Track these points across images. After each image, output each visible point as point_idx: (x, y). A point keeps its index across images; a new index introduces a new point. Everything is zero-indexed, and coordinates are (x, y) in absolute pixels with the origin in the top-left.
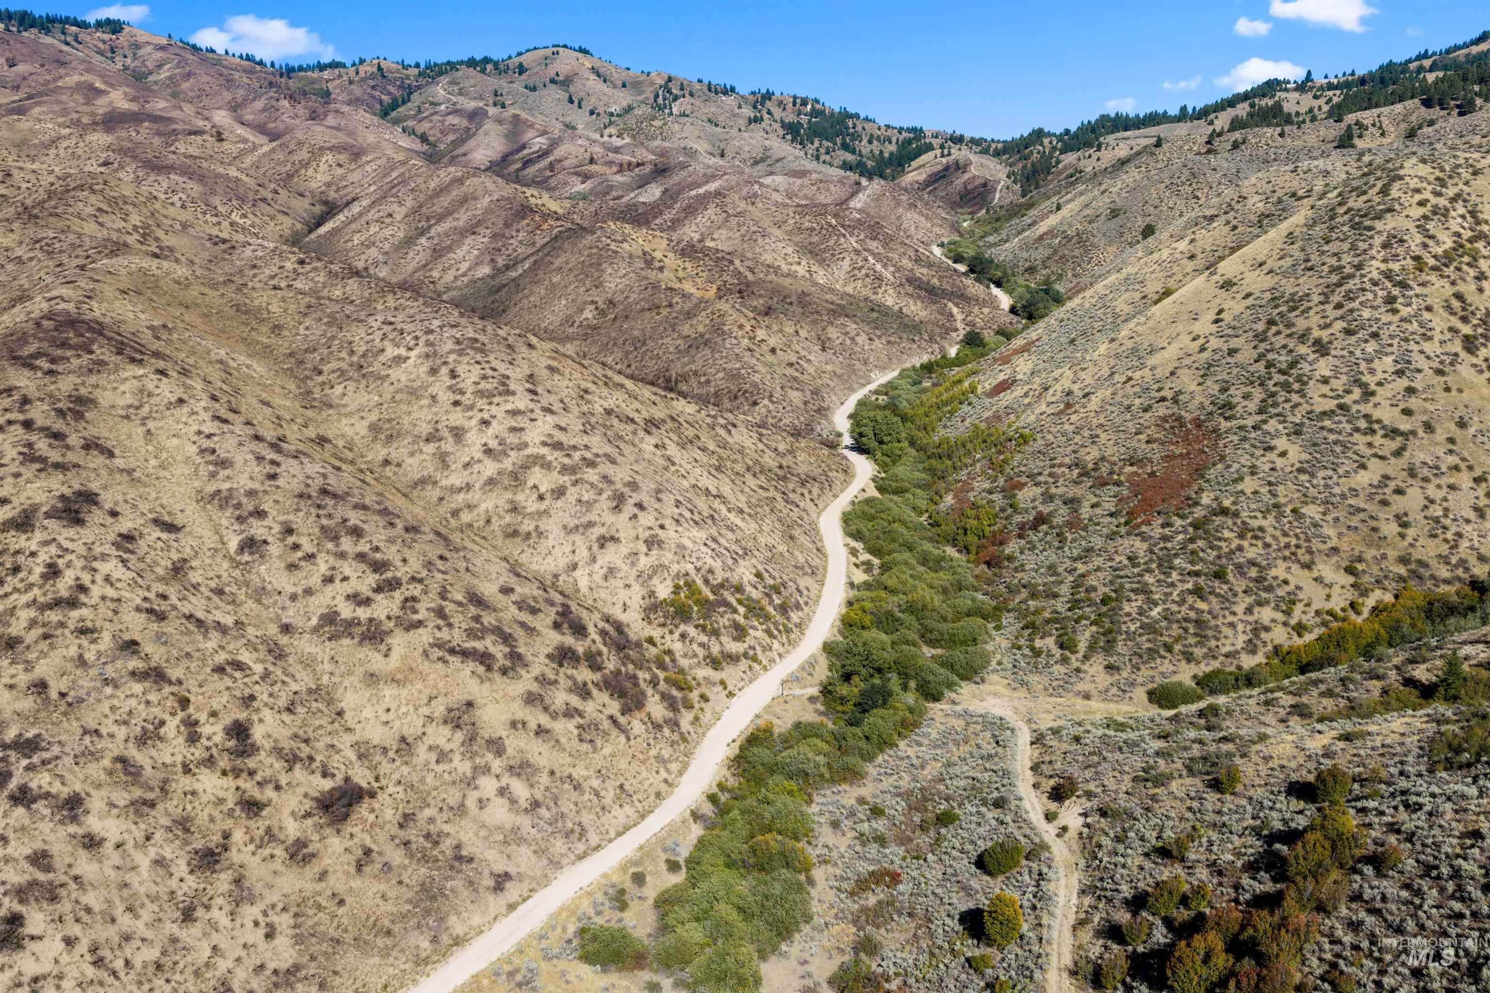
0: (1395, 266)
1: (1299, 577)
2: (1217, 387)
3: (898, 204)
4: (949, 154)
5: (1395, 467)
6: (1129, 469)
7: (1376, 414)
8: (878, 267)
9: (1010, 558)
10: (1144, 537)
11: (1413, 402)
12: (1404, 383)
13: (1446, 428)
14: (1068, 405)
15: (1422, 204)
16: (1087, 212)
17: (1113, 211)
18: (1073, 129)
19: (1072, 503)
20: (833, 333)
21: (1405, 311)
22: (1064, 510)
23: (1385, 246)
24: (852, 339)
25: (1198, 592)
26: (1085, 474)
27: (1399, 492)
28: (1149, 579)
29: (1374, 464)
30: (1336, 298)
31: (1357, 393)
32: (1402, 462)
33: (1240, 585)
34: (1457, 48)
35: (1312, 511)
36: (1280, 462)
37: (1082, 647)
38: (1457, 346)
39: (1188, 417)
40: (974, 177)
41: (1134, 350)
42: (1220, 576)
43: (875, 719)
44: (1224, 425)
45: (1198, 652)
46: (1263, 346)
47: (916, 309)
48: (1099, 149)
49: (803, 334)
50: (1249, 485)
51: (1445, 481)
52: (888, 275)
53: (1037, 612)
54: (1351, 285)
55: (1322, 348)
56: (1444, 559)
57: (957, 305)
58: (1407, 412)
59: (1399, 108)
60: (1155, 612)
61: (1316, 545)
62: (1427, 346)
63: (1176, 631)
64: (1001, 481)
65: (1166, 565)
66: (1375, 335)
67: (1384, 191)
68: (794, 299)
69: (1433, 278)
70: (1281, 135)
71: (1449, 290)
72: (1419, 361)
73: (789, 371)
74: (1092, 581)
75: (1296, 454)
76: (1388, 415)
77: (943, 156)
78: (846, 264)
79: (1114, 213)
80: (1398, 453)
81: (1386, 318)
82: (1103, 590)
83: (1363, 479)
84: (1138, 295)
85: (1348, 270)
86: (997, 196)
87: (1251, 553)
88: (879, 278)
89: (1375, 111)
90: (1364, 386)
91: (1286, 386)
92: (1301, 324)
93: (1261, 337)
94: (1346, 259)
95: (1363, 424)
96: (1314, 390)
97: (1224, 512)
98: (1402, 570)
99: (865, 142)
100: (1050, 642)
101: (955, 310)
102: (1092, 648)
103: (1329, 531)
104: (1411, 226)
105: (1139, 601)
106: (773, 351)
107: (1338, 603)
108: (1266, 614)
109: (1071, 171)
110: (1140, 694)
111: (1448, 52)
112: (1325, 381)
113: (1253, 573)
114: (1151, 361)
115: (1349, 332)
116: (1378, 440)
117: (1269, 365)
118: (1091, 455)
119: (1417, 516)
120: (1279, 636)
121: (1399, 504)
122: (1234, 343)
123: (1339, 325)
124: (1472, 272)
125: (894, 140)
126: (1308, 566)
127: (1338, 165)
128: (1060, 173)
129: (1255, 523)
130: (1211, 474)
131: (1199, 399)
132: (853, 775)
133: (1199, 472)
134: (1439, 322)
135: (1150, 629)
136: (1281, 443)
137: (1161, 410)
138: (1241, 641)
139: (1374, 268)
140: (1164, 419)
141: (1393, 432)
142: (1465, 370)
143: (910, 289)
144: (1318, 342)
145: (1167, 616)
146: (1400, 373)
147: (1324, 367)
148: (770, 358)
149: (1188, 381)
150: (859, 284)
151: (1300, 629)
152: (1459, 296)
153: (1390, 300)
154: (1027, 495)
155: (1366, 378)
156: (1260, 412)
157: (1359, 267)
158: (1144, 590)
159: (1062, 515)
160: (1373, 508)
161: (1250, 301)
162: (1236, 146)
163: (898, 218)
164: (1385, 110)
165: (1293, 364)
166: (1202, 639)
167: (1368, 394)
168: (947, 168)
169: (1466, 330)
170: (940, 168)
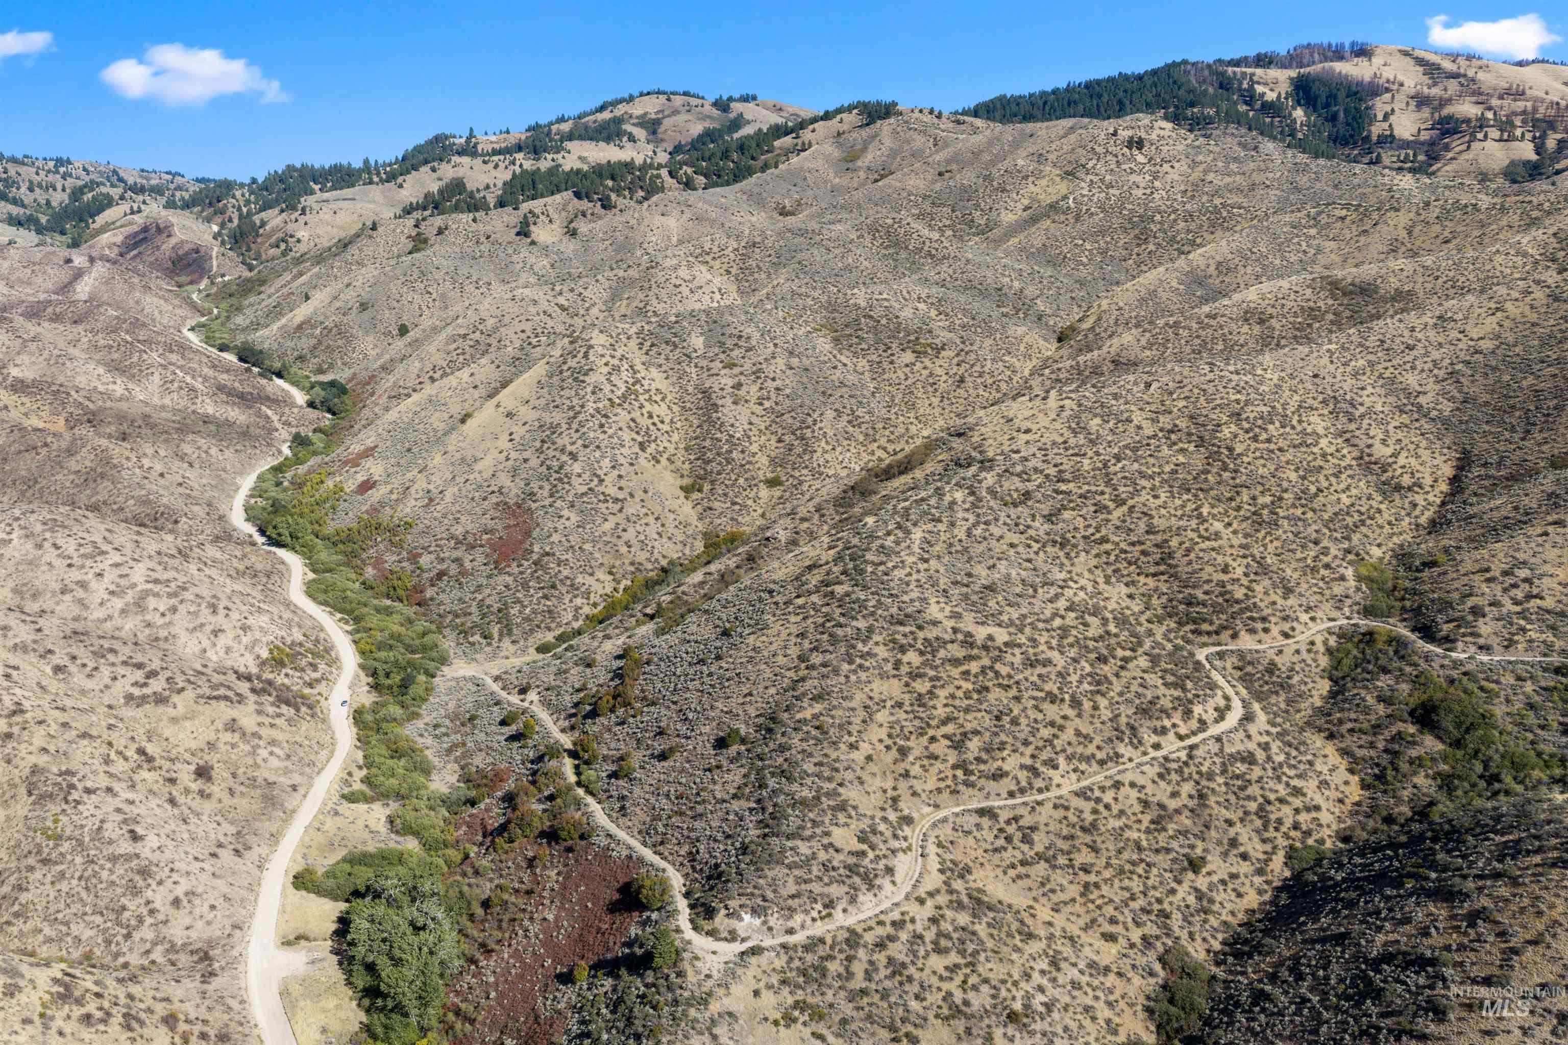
0: (600, 405)
1: (589, 580)
2: (523, 483)
3: (132, 287)
4: (139, 211)
5: (620, 518)
6: (485, 537)
7: (607, 491)
8: (188, 379)
9: (432, 599)
10: (509, 574)
11: (623, 483)
12: (616, 473)
13: (639, 495)
14: (431, 500)
15: (606, 364)
16: (337, 304)
17: (362, 304)
18: (260, 180)
19: (458, 560)
20: (187, 448)
21: (610, 432)
22: (454, 566)
23: (593, 393)
24: (206, 452)
25: (546, 597)
26: (458, 542)
27: (624, 530)
28: (519, 595)
29: (610, 517)
30: (575, 426)
31: (596, 481)
32: (623, 515)
33: (564, 589)
34: (586, 114)
35: (588, 547)
36: (567, 523)
37: (496, 636)
38: (636, 449)
39: (511, 502)
40: (182, 242)
41: (463, 460)
42: (553, 587)
43: (413, 690)
44: (534, 506)
45: (553, 625)
46: (542, 456)
47: (236, 414)
48: (303, 212)
49: (162, 453)
50: (555, 538)
51: (643, 521)
52: (198, 385)
53: (463, 624)
54: (581, 417)
55: (574, 456)
56: (649, 560)
57: (269, 407)
58: (621, 488)
59: (558, 198)
60: (528, 611)
61: (593, 563)
62: (623, 450)
63: (540, 618)
64: (404, 554)
65: (525, 586)
66: (598, 447)
67: (586, 356)
68: (140, 422)
69: (619, 410)
70: (474, 220)
71: (628, 417)
72: (622, 460)
73: (181, 490)
74: (488, 602)
75: (574, 518)
76: (612, 491)
77: (132, 213)
78: (156, 378)
79: (364, 307)
80: (620, 511)
81: (602, 436)
82: (496, 606)
83: (608, 526)
84: (446, 416)
85: (577, 408)
86: (215, 263)
87: (566, 572)
88: (192, 389)
89: (542, 201)
90: (598, 476)
91: (560, 480)
92: (560, 442)
93: (540, 451)
94: (575, 401)
95: (602, 497)
96: (575, 481)
97: (548, 554)
98: (632, 569)
99: (23, 189)
100: (477, 638)
101: (269, 412)
102: (501, 635)
103: (597, 555)
104: (603, 379)
105: (518, 607)
106: (162, 475)
107: (608, 590)
108: (579, 601)
109: (281, 235)
110: (532, 650)
111: (579, 118)
112: (579, 476)
113: (568, 582)
114: (478, 467)
115: (585, 446)
116: (610, 505)
117: (549, 468)
118: (458, 530)
119: (634, 542)
120: (587, 610)
121: (626, 536)
122: (526, 455)
123: (580, 442)
124: (637, 404)
125: (59, 187)
126: (592, 575)
127: (541, 294)
128: (269, 236)
129: (563, 558)
130: (535, 534)
131: (514, 491)
132: (416, 715)
133: (528, 534)
134: (627, 435)
135: (527, 619)
136: (566, 513)
137: (494, 499)
138: (570, 617)
139: (590, 407)
140: (497, 504)
141: (616, 500)
142: (642, 461)
143: (224, 397)
144: (571, 453)
145: (534, 612)
146: (613, 467)
147: (577, 468)
148: (162, 481)
149: (504, 480)
150: (175, 395)
151: (595, 605)
152: (633, 420)
153: (602, 426)
154: (425, 560)
155: (599, 472)
156: (551, 496)
157: (582, 406)
158: (519, 601)
159: (454, 569)
160: (614, 540)
161: (527, 427)
162: (440, 232)
163: (137, 302)
164: (549, 200)
165: (561, 467)
166: (553, 619)
167: (601, 481)
168: (145, 229)
169: (640, 439)
170: (136, 228)
